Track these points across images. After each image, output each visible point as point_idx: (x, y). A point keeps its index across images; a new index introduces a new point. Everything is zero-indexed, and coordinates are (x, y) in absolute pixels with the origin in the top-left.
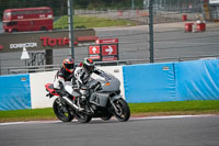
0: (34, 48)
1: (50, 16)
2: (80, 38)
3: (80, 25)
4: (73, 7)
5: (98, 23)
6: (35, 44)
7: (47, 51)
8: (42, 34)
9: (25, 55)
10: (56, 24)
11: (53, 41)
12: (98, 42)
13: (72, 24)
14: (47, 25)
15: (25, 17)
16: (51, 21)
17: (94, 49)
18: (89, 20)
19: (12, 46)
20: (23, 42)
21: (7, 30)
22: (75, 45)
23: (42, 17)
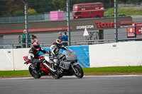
0: (92, 29)
1: (102, 9)
2: (122, 23)
3: (122, 14)
4: (118, 2)
5: (134, 12)
6: (92, 26)
7: (100, 31)
8: (97, 20)
9: (86, 33)
10: (106, 14)
11: (104, 25)
12: (133, 25)
13: (117, 13)
14: (100, 14)
15: (86, 9)
16: (103, 12)
17: (131, 30)
18: (128, 11)
19: (78, 28)
20: (85, 25)
21: (75, 18)
22: (118, 27)
23: (97, 9)
